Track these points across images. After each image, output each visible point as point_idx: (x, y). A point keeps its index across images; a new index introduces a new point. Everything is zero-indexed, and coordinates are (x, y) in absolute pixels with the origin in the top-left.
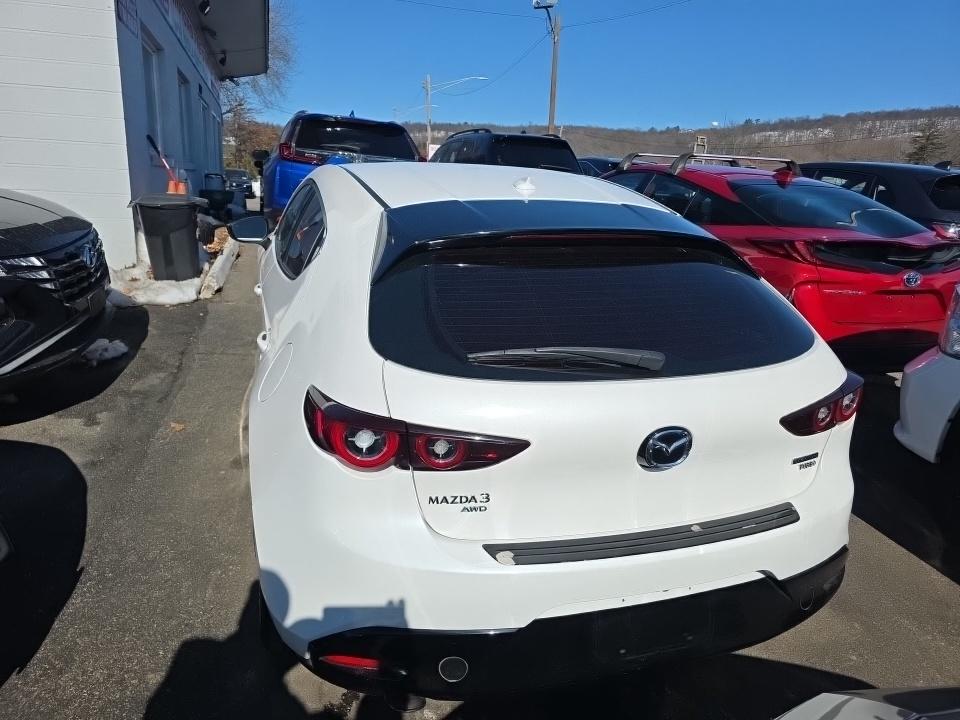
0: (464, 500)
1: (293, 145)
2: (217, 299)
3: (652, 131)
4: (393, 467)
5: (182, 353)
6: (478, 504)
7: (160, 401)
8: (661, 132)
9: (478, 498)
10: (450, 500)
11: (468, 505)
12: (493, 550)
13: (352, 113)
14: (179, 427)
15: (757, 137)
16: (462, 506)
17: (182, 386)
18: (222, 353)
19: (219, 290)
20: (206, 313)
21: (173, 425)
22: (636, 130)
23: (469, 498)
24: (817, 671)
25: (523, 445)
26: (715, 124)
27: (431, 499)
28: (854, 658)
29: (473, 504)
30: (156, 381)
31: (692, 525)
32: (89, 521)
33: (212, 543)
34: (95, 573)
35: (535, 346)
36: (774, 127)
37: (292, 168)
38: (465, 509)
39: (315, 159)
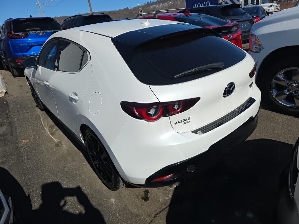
0: (184, 120)
1: (13, 32)
2: (7, 96)
3: (120, 10)
4: (162, 117)
5: (7, 117)
6: (188, 120)
7: (11, 135)
8: (123, 10)
9: (187, 119)
10: (180, 122)
11: (185, 122)
12: (195, 132)
13: (31, 16)
14: (26, 141)
15: (152, 7)
16: (183, 123)
17: (16, 129)
18: (23, 113)
19: (6, 93)
20: (7, 101)
21: (24, 141)
22: (115, 10)
23: (185, 119)
24: (252, 140)
25: (199, 99)
26: (139, 5)
27: (175, 123)
28: (258, 134)
29: (186, 121)
30: (5, 129)
31: (235, 110)
32: (18, 180)
33: (69, 171)
34: (35, 194)
35: (192, 69)
36: (156, 3)
37: (18, 41)
38: (184, 123)
39: (22, 36)
